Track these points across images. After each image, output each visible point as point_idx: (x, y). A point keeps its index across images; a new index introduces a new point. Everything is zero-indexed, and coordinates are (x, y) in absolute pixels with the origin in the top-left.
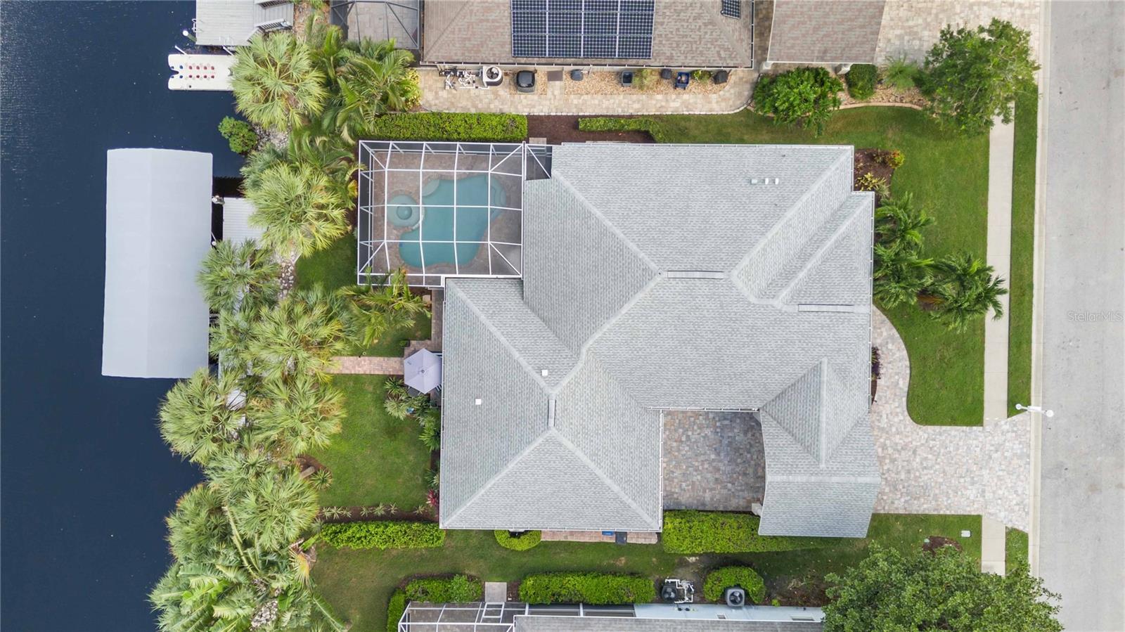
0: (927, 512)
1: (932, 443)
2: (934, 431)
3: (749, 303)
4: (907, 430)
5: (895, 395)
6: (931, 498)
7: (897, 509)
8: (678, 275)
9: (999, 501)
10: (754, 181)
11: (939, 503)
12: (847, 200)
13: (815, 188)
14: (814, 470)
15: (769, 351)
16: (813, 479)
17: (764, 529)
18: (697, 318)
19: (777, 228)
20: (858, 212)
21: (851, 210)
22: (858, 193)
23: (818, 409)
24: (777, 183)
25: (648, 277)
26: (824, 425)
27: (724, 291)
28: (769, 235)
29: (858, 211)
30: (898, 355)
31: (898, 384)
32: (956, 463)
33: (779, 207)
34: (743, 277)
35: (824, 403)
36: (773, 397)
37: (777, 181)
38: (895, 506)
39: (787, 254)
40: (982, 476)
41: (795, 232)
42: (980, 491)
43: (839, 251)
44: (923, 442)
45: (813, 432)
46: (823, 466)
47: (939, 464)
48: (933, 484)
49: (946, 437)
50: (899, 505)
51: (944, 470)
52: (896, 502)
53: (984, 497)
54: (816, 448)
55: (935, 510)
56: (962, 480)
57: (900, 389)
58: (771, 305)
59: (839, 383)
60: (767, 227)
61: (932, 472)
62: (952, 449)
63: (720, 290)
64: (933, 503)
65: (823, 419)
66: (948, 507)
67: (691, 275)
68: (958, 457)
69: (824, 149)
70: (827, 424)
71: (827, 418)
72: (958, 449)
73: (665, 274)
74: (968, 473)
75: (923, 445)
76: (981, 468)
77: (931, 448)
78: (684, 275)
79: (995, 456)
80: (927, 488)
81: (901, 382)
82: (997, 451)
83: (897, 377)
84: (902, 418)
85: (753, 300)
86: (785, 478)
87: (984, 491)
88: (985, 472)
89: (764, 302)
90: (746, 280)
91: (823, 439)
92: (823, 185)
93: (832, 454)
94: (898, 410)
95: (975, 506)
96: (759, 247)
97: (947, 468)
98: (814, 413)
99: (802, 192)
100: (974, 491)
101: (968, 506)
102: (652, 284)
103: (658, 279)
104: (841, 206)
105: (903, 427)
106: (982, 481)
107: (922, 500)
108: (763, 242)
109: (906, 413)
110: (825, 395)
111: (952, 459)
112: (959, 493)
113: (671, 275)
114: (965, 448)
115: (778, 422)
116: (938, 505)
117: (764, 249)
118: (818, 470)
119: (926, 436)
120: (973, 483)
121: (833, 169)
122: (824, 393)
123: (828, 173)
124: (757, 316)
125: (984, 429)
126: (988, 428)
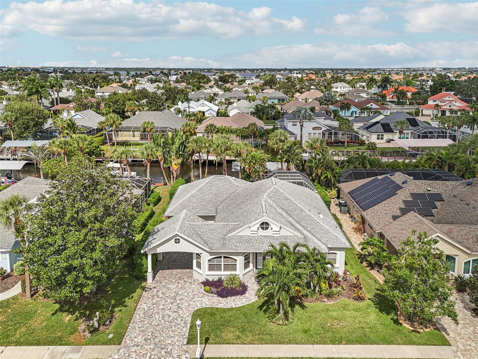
81: (221, 305)
83: (225, 303)
125: (184, 345)
126: (184, 347)
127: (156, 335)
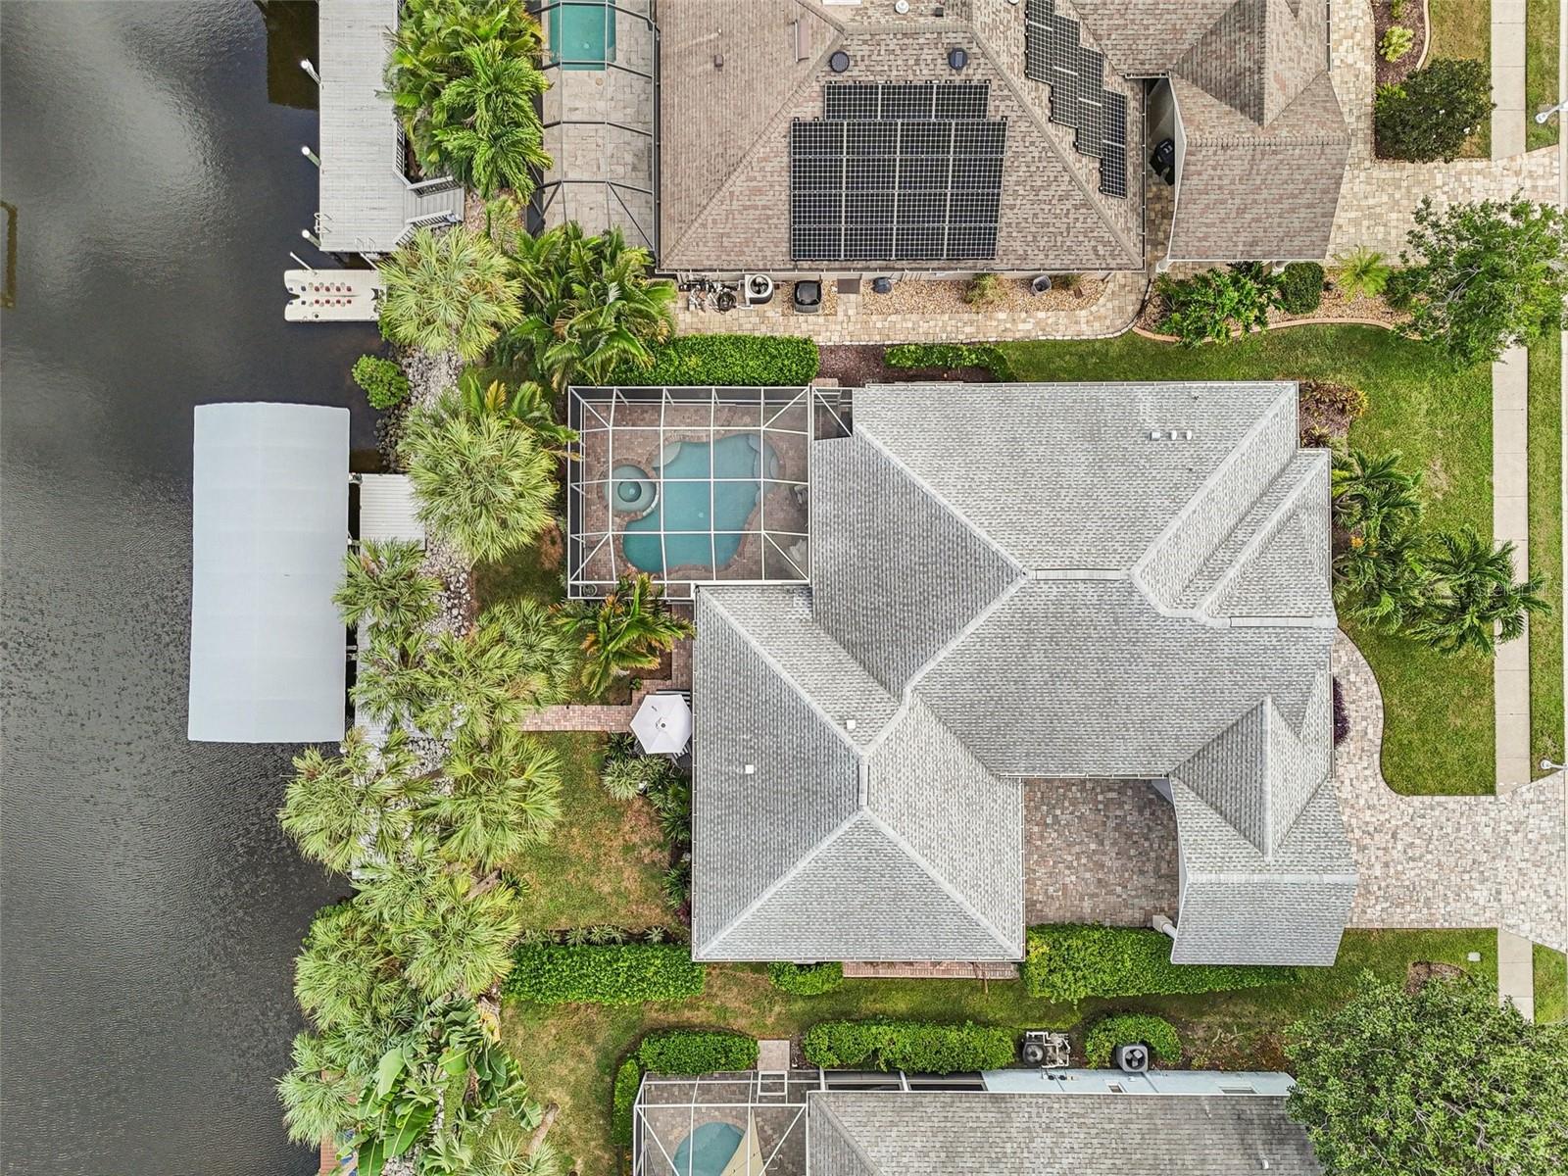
0: (1416, 925)
1: (1419, 822)
2: (1423, 803)
3: (1158, 615)
4: (1382, 802)
5: (1363, 750)
6: (1421, 905)
7: (1371, 921)
8: (1053, 575)
9: (1522, 907)
10: (1155, 435)
11: (1433, 911)
12: (1291, 461)
13: (1244, 444)
14: (1256, 864)
15: (1185, 687)
16: (1256, 878)
17: (1179, 956)
18: (1078, 639)
19: (1194, 503)
20: (1308, 480)
21: (1298, 476)
22: (1307, 451)
23: (1259, 773)
24: (1189, 438)
25: (1006, 579)
26: (1269, 797)
27: (1121, 598)
28: (1184, 514)
29: (1309, 477)
30: (1364, 689)
31: (1366, 733)
32: (1456, 852)
33: (1196, 474)
34: (1149, 577)
35: (1269, 763)
36: (1189, 757)
37: (1189, 435)
38: (1368, 916)
39: (1209, 542)
40: (1496, 869)
41: (1219, 509)
42: (1493, 892)
43: (1284, 537)
44: (1406, 819)
45: (1253, 808)
46: (1269, 858)
47: (1431, 853)
48: (1423, 883)
49: (1441, 812)
50: (1374, 916)
51: (1439, 861)
52: (1369, 911)
53: (1500, 900)
54: (1257, 832)
55: (1428, 921)
56: (1466, 877)
57: (1370, 740)
58: (1190, 619)
59: (1289, 733)
60: (1179, 503)
61: (1422, 864)
62: (1449, 830)
63: (1114, 597)
64: (1425, 911)
65: (1268, 788)
66: (1447, 917)
67: (1071, 574)
68: (1458, 841)
69: (1254, 387)
70: (1274, 795)
71: (1273, 786)
72: (1458, 830)
73: (1032, 574)
74: (1476, 866)
75: (1406, 824)
76: (1494, 858)
77: (1419, 829)
78: (1060, 575)
79: (1513, 839)
80: (1414, 889)
81: (1370, 731)
82: (1517, 831)
83: (1364, 723)
84: (1373, 784)
85: (1163, 610)
86: (1213, 877)
87: (1498, 892)
88: (1500, 864)
89: (1181, 612)
90: (1152, 581)
91: (1269, 818)
92: (1257, 439)
93: (1282, 841)
94: (1367, 773)
95: (1487, 915)
96: (1169, 532)
97: (1443, 859)
98: (1254, 779)
99: (1227, 451)
100: (1485, 893)
101: (1475, 915)
102: (1012, 590)
103: (1022, 582)
104: (1283, 470)
105: (1376, 798)
106: (1496, 876)
107: (1408, 908)
108: (1175, 524)
109: (1380, 777)
110: (1269, 752)
111: (1451, 846)
112: (1463, 896)
113: (1041, 575)
114: (1470, 827)
115: (1197, 794)
116: (1431, 914)
117: (1177, 536)
118: (1263, 864)
119: (1411, 811)
120: (1482, 882)
121: (1271, 416)
122: (1268, 748)
123: (1263, 422)
124: (1168, 635)
125: (1496, 799)
126: (1502, 798)
127: (1470, 862)
